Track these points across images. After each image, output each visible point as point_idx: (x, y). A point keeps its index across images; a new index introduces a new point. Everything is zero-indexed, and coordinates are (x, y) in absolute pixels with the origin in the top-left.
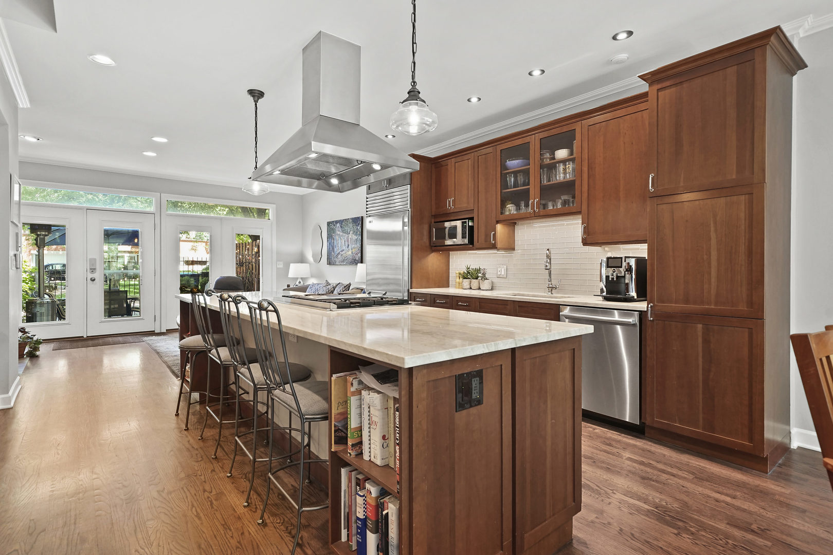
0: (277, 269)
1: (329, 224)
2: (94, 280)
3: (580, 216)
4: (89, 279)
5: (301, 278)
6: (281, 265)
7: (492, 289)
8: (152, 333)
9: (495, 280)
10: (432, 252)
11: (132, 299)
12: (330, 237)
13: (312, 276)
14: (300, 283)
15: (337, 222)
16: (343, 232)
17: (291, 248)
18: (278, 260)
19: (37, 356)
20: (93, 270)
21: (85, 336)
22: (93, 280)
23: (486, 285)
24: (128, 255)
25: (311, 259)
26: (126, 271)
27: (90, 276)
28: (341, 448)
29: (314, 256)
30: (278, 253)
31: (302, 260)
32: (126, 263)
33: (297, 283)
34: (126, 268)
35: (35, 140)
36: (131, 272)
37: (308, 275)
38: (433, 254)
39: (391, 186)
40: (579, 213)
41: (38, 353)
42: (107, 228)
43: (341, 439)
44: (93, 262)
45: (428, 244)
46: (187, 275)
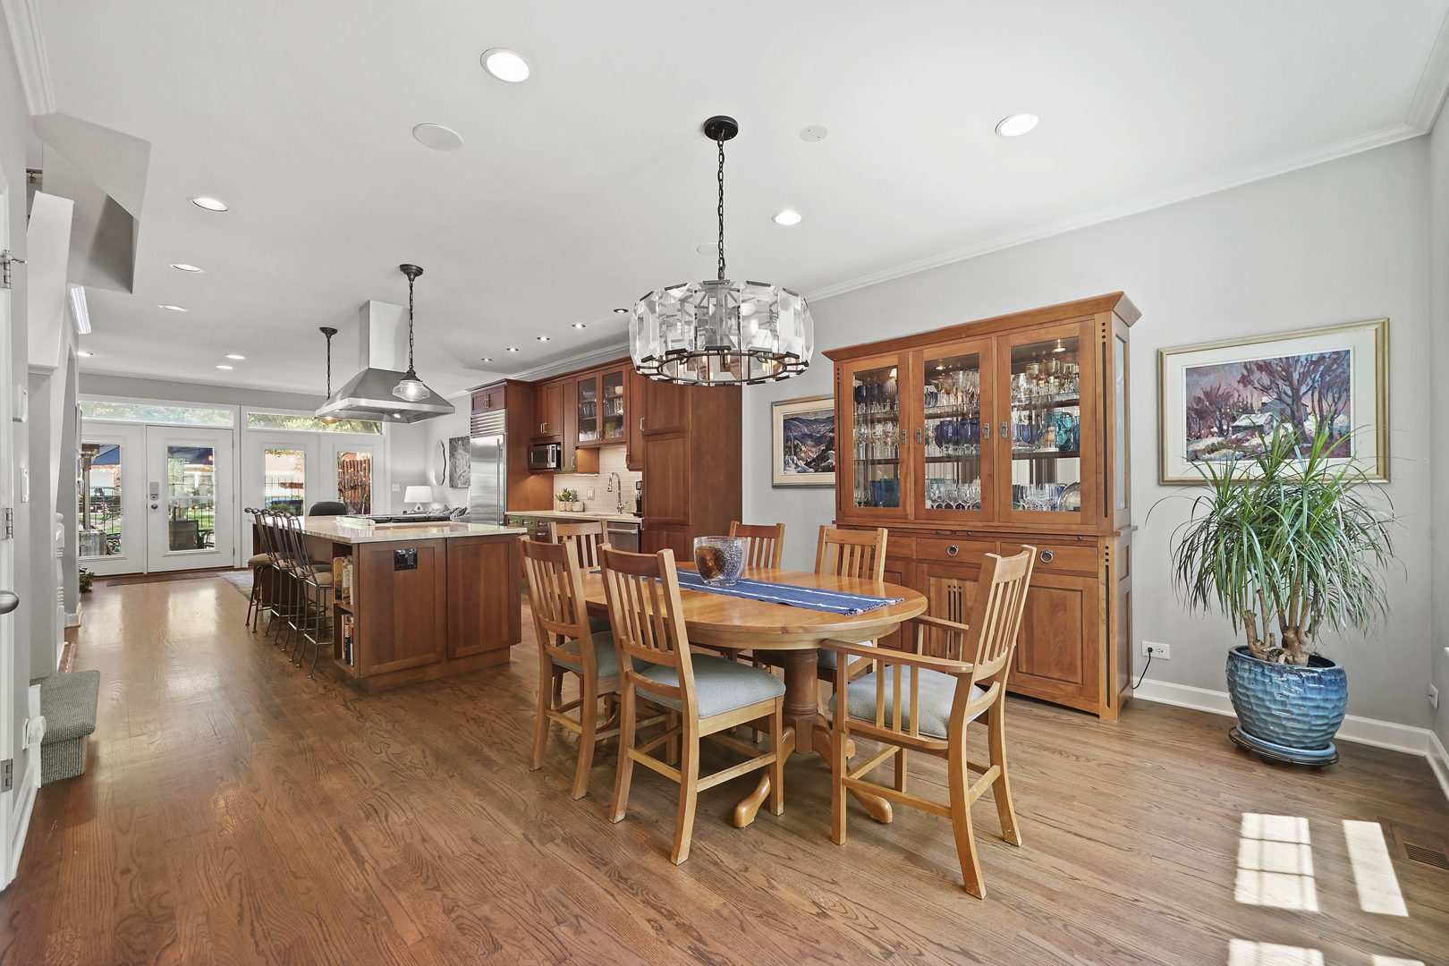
0: (392, 492)
1: (451, 440)
2: (156, 507)
3: (625, 446)
4: (149, 506)
5: (421, 503)
6: (397, 488)
7: (584, 511)
8: (231, 568)
9: (586, 502)
10: (533, 474)
11: (206, 531)
12: (452, 455)
13: (435, 501)
14: (419, 508)
15: (459, 439)
16: (464, 450)
17: (410, 466)
18: (392, 483)
19: (90, 591)
20: (155, 496)
21: (145, 573)
22: (154, 507)
23: (577, 506)
24: (200, 473)
25: (434, 481)
26: (196, 497)
27: (151, 503)
28: (338, 602)
29: (437, 478)
30: (392, 474)
31: (424, 481)
32: (196, 486)
33: (416, 509)
34: (196, 493)
35: (88, 355)
36: (204, 498)
37: (431, 501)
38: (532, 477)
39: (491, 409)
40: (624, 443)
41: (91, 588)
42: (171, 445)
43: (339, 597)
44: (154, 486)
45: (526, 467)
46: (285, 502)
